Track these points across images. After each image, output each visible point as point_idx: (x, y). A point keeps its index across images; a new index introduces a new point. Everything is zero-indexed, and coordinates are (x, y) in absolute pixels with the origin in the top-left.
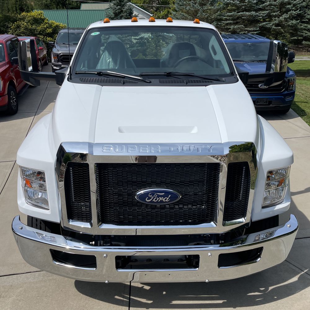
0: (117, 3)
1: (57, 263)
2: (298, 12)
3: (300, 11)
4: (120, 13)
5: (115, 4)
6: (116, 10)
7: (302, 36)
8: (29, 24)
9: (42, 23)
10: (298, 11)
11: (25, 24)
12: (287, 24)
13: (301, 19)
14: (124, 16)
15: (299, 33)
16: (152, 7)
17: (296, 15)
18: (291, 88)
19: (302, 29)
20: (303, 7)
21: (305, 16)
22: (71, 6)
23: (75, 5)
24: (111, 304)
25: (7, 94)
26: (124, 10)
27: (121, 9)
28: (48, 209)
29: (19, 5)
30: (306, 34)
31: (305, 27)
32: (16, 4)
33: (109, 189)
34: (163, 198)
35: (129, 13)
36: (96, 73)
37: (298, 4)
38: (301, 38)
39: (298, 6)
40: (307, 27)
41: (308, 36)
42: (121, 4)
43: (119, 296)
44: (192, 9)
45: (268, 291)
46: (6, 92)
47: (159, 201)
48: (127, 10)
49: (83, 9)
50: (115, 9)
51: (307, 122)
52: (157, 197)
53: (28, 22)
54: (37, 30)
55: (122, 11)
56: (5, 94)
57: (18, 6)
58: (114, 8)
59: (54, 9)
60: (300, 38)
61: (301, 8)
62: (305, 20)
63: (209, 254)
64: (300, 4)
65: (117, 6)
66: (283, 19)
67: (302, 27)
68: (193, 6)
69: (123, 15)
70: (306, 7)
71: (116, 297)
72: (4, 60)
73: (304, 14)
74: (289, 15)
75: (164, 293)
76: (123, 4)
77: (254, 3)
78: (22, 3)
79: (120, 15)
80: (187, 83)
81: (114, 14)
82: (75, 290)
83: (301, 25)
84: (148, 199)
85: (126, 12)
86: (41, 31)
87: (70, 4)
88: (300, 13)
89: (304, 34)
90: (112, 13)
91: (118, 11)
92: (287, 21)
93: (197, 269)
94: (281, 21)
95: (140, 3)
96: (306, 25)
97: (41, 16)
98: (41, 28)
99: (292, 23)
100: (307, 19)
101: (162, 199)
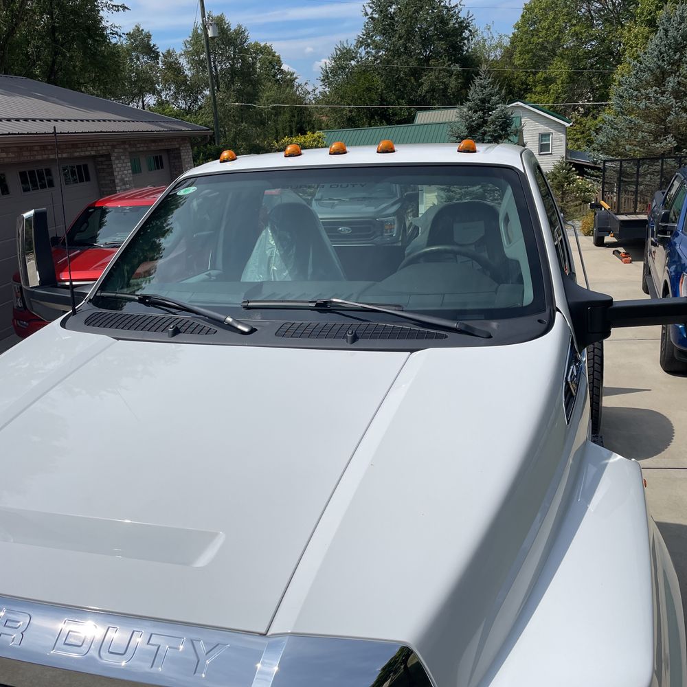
0: (476, 104)
4: (480, 126)
5: (470, 109)
6: (473, 121)
14: (489, 132)
16: (575, 109)
22: (397, 118)
23: (405, 116)
26: (489, 119)
27: (483, 118)
29: (297, 124)
32: (292, 121)
35: (500, 126)
42: (484, 107)
44: (654, 106)
48: (498, 118)
49: (419, 123)
50: (471, 117)
55: (485, 122)
57: (294, 124)
58: (468, 117)
59: (363, 125)
65: (475, 112)
68: (657, 99)
69: (488, 130)
76: (489, 108)
78: (303, 120)
79: (481, 131)
81: (467, 129)
85: (493, 122)
87: (395, 114)
90: (463, 128)
91: (476, 122)
95: (548, 102)
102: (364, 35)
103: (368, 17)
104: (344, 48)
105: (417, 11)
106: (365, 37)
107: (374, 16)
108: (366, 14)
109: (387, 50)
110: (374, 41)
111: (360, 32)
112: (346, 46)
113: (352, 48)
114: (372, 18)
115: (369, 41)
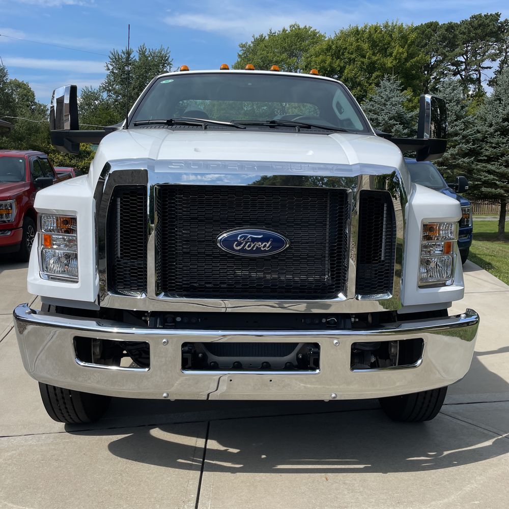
1: (82, 364)
2: (470, 146)
3: (473, 145)
7: (480, 180)
8: (66, 158)
9: (87, 158)
10: (471, 144)
11: (61, 158)
12: (455, 162)
13: (476, 157)
15: (475, 176)
17: (468, 150)
18: (466, 224)
19: (479, 170)
20: (478, 140)
21: (482, 153)
24: (170, 468)
25: (21, 227)
28: (77, 282)
30: (486, 177)
31: (483, 167)
33: (176, 231)
34: (260, 243)
36: (166, 121)
37: (469, 135)
38: (479, 183)
39: (470, 139)
40: (486, 167)
41: (489, 179)
43: (185, 460)
45: (442, 456)
46: (21, 224)
47: (254, 249)
51: (496, 276)
52: (251, 242)
53: (65, 155)
54: (78, 167)
56: (19, 226)
60: (476, 183)
61: (475, 141)
62: (482, 158)
63: (335, 341)
64: (472, 135)
66: (449, 156)
67: (479, 167)
70: (483, 141)
71: (180, 460)
72: (23, 180)
73: (481, 149)
74: (458, 150)
75: (264, 456)
77: (404, 133)
80: (299, 131)
82: (108, 453)
83: (477, 165)
84: (237, 246)
86: (83, 168)
88: (473, 148)
89: (483, 177)
92: (455, 158)
93: (318, 371)
94: (447, 159)
96: (484, 164)
97: (86, 148)
98: (85, 163)
99: (464, 162)
100: (486, 156)
101: (259, 245)
102: (106, 83)
103: (109, 71)
104: (89, 91)
105: (147, 72)
106: (107, 85)
107: (115, 71)
108: (109, 69)
109: (124, 96)
110: (115, 89)
111: (103, 81)
112: (90, 90)
113: (96, 91)
114: (113, 72)
115: (110, 88)
